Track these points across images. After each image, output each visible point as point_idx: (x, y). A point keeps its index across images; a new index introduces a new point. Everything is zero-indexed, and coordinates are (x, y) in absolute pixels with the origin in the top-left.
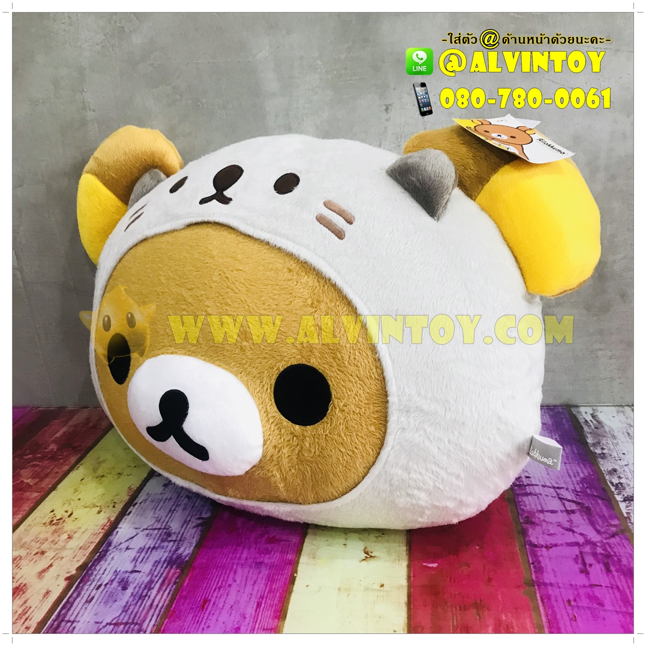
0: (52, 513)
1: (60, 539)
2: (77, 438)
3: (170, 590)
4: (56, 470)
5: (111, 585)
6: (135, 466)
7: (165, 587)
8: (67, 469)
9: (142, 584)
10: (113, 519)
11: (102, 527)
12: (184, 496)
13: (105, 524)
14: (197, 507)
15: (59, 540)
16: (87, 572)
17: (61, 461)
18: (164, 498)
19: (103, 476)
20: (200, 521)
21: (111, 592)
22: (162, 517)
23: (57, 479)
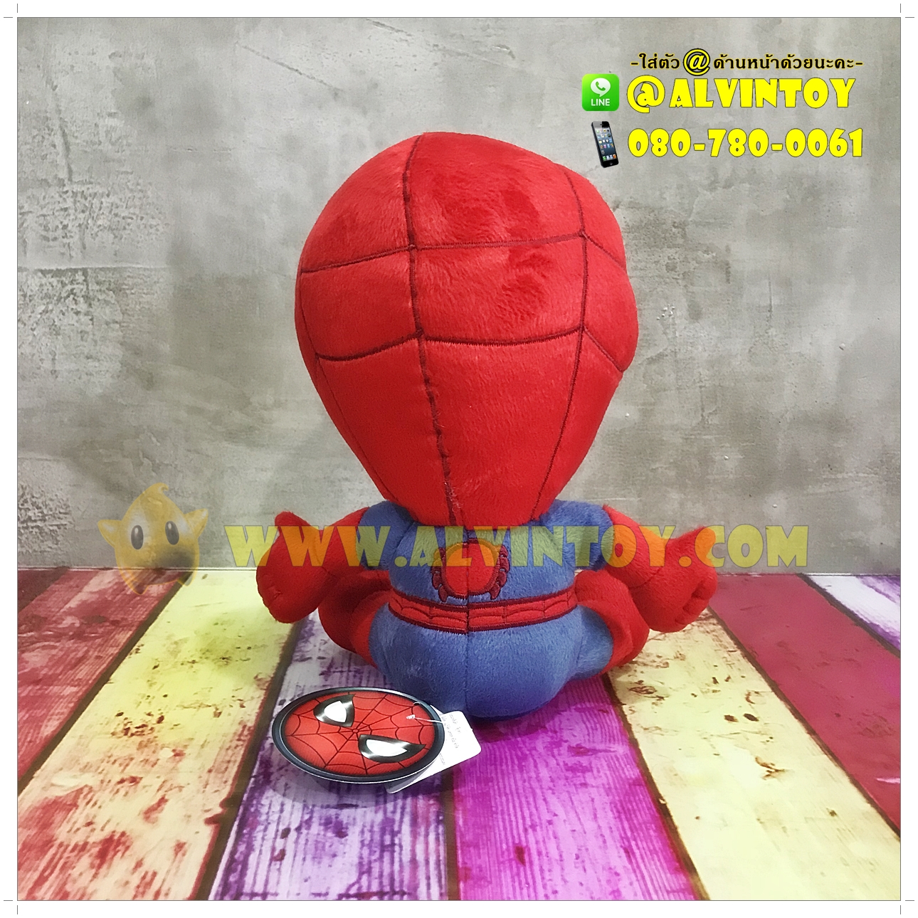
0: (121, 718)
1: (159, 757)
2: (113, 609)
3: (438, 834)
4: (94, 654)
5: (309, 828)
6: (249, 648)
7: (422, 830)
8: (117, 651)
9: (372, 826)
10: (251, 724)
11: (237, 738)
13: (239, 732)
15: (158, 760)
16: (246, 809)
17: (97, 640)
19: (194, 662)
21: (317, 842)
23: (105, 665)
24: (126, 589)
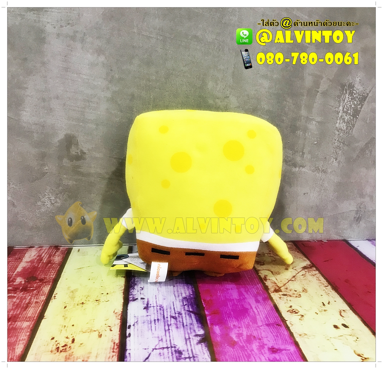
0: (54, 340)
2: (39, 272)
4: (34, 300)
6: (107, 294)
8: (45, 298)
10: (117, 341)
11: (112, 351)
12: (169, 317)
13: (112, 347)
14: (187, 325)
17: (35, 292)
18: (153, 320)
19: (83, 303)
20: (200, 338)
22: (162, 336)
23: (40, 308)
24: (43, 259)
